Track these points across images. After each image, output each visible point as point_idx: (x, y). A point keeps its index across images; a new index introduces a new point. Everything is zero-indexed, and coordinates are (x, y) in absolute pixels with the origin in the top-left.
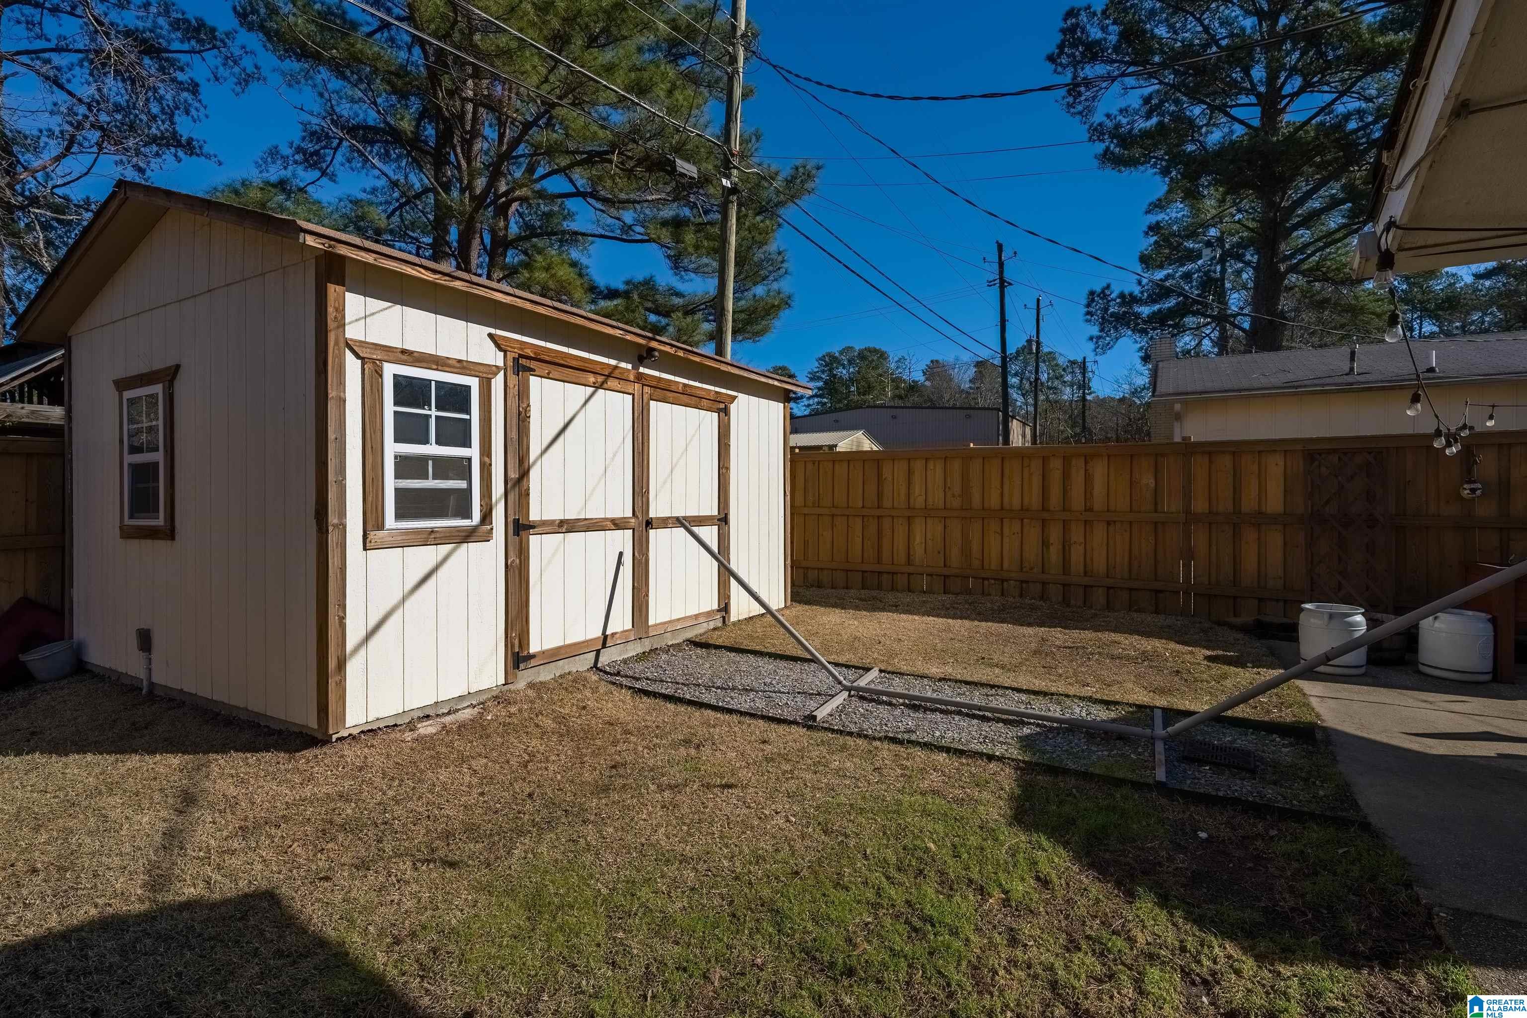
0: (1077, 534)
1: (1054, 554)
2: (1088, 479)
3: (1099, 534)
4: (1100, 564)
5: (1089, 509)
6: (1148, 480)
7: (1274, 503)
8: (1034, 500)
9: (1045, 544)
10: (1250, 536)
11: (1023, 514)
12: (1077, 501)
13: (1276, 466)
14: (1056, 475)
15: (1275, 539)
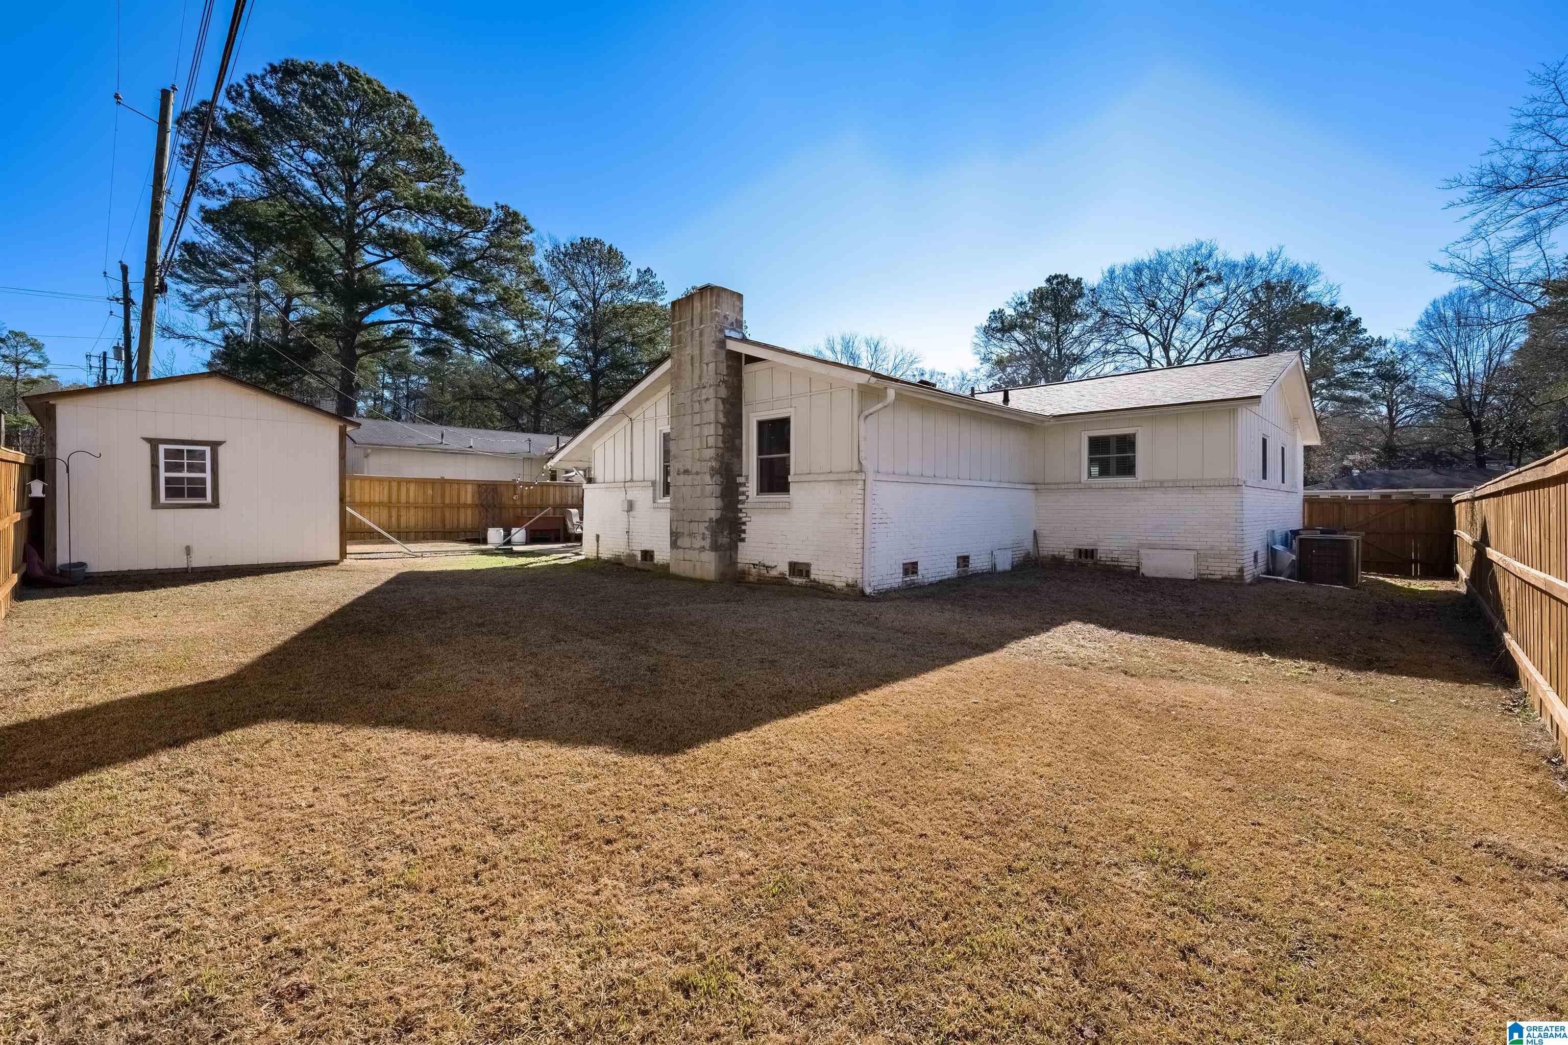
0: (403, 512)
1: (394, 519)
2: (408, 490)
3: (412, 511)
4: (412, 523)
5: (398, 502)
6: (430, 492)
7: (469, 501)
8: (386, 499)
9: (390, 517)
10: (462, 510)
11: (380, 504)
12: (403, 498)
13: (469, 488)
14: (395, 489)
15: (469, 512)
